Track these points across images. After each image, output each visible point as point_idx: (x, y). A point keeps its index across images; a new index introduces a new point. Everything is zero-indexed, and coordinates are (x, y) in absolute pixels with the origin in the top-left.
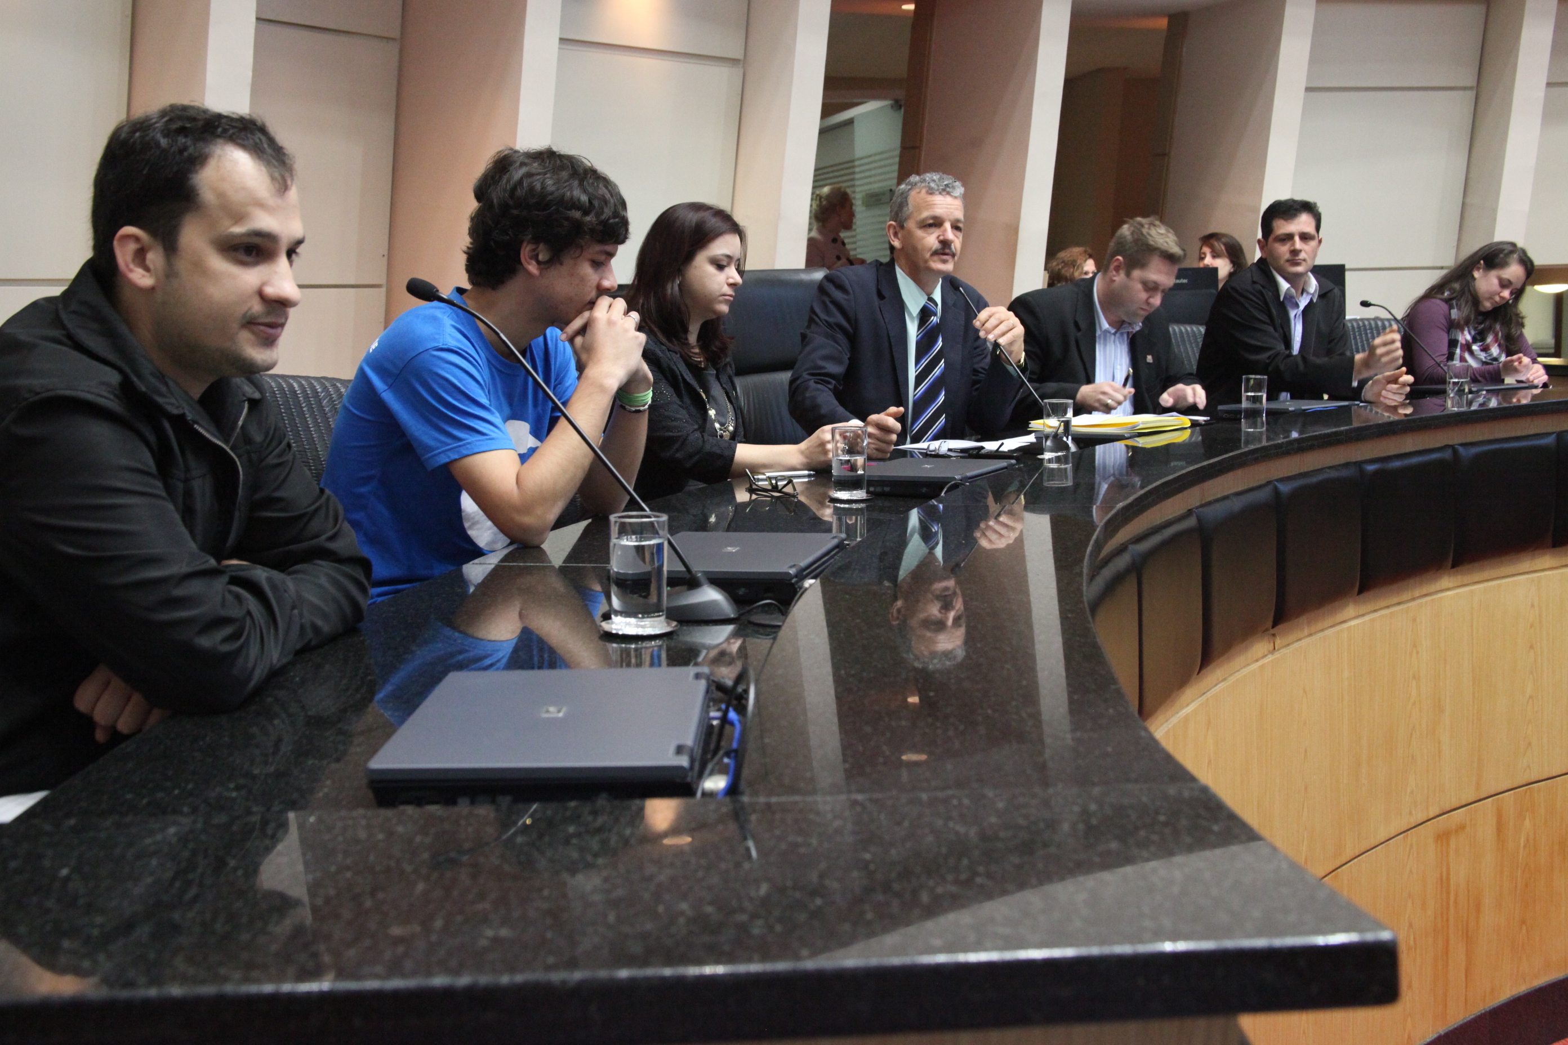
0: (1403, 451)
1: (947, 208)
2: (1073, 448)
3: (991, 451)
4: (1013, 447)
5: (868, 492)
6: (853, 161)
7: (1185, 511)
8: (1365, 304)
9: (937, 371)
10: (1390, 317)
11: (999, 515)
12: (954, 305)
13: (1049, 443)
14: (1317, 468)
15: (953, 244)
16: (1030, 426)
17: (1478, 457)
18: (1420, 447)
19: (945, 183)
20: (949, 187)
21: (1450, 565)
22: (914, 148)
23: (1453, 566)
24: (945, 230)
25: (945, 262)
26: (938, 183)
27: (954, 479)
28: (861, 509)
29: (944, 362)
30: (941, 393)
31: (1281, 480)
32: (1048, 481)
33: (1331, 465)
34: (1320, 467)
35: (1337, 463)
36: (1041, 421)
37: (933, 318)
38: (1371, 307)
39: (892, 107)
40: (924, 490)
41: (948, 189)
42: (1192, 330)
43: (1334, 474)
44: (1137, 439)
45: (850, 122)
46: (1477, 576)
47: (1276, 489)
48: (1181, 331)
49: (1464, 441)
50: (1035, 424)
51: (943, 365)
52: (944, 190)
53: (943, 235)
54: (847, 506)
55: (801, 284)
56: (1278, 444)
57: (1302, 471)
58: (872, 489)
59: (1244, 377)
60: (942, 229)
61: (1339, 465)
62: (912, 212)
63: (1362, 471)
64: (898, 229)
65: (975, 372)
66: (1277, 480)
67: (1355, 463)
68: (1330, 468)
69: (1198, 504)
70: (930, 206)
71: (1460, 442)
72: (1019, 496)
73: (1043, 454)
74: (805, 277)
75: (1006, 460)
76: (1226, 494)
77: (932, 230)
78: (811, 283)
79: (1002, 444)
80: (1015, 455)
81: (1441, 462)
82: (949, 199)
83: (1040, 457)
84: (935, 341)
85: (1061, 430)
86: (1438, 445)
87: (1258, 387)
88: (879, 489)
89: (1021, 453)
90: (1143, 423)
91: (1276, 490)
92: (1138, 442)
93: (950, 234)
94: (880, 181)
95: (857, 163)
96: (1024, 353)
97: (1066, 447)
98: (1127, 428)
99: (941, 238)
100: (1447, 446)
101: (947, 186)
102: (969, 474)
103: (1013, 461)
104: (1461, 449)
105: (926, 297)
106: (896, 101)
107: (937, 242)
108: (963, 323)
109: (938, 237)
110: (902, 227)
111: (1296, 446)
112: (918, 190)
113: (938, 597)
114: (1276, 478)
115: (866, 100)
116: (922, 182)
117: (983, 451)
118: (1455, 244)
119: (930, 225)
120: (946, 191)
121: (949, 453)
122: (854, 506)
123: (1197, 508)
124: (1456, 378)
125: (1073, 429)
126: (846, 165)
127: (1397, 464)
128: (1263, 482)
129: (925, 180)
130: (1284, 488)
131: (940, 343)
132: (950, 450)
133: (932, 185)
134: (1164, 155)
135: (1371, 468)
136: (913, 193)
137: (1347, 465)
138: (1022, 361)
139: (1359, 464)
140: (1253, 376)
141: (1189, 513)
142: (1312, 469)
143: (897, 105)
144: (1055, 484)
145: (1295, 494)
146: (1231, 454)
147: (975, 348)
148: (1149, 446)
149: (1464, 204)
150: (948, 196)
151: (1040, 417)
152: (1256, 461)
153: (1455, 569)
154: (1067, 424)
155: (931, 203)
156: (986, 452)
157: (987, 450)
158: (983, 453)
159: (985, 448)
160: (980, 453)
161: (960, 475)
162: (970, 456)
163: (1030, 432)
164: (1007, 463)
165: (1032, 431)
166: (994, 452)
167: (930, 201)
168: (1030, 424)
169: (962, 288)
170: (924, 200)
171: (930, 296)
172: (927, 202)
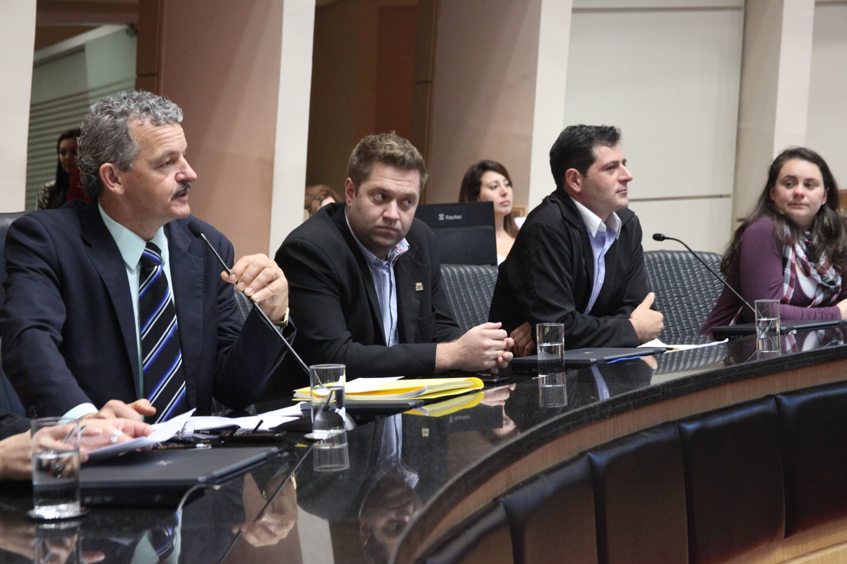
0: (722, 405)
2: (349, 425)
3: (248, 431)
4: (276, 424)
5: (82, 505)
6: (86, 92)
7: (490, 501)
8: (658, 237)
9: (169, 332)
10: (686, 249)
11: (261, 515)
12: (190, 250)
13: (318, 417)
14: (632, 432)
16: (295, 395)
17: (803, 407)
18: (740, 400)
21: (783, 533)
22: (152, 75)
23: (788, 534)
24: (183, 167)
27: (196, 482)
29: (177, 320)
30: (178, 358)
31: (595, 450)
32: (320, 464)
33: (647, 427)
34: (636, 430)
35: (654, 424)
36: (308, 389)
37: (156, 267)
38: (665, 241)
39: (127, 32)
42: (472, 271)
43: (651, 438)
44: (424, 407)
45: (81, 49)
46: (812, 545)
47: (590, 460)
48: (460, 272)
49: (786, 390)
50: (302, 393)
53: (183, 173)
56: (591, 408)
57: (617, 437)
58: (88, 500)
59: (538, 325)
60: (178, 166)
61: (656, 427)
62: (140, 151)
63: (681, 431)
64: (116, 171)
65: (221, 331)
66: (591, 450)
67: (674, 422)
68: (646, 430)
69: (504, 490)
70: (162, 140)
71: (782, 390)
73: (311, 432)
75: (266, 448)
76: (534, 473)
77: (168, 169)
79: (261, 422)
80: (277, 435)
81: (763, 415)
83: (308, 436)
85: (333, 400)
86: (759, 396)
87: (553, 336)
88: (97, 500)
89: (284, 433)
90: (429, 388)
91: (591, 464)
92: (424, 410)
95: (91, 94)
96: (288, 311)
97: (339, 423)
98: (411, 395)
99: (179, 176)
100: (769, 397)
102: (216, 473)
103: (274, 449)
104: (785, 400)
105: (146, 244)
106: (132, 25)
108: (201, 271)
109: (177, 174)
111: (610, 408)
112: (139, 122)
114: (589, 447)
115: (98, 24)
117: (238, 433)
118: (733, 171)
119: (168, 164)
121: (197, 435)
122: (63, 526)
123: (504, 495)
124: (764, 317)
125: (346, 398)
126: (80, 97)
127: (718, 420)
128: (575, 454)
130: (600, 459)
131: (171, 298)
132: (196, 432)
134: (428, 82)
135: (690, 427)
136: (134, 127)
137: (664, 425)
138: (286, 319)
139: (677, 423)
140: (548, 325)
141: (495, 503)
142: (627, 433)
143: (132, 29)
144: (327, 468)
145: (612, 464)
146: (540, 426)
147: (220, 302)
148: (438, 415)
149: (739, 130)
150: (176, 125)
151: (306, 384)
152: (568, 431)
153: (789, 539)
154: (340, 394)
155: (163, 136)
156: (241, 433)
157: (243, 430)
158: (238, 435)
159: (239, 427)
160: (234, 435)
161: (204, 474)
162: (221, 438)
163: (296, 403)
164: (264, 451)
165: (298, 402)
166: (250, 433)
167: (162, 134)
168: (295, 392)
169: (204, 233)
170: (154, 133)
171: (150, 241)
172: (158, 136)
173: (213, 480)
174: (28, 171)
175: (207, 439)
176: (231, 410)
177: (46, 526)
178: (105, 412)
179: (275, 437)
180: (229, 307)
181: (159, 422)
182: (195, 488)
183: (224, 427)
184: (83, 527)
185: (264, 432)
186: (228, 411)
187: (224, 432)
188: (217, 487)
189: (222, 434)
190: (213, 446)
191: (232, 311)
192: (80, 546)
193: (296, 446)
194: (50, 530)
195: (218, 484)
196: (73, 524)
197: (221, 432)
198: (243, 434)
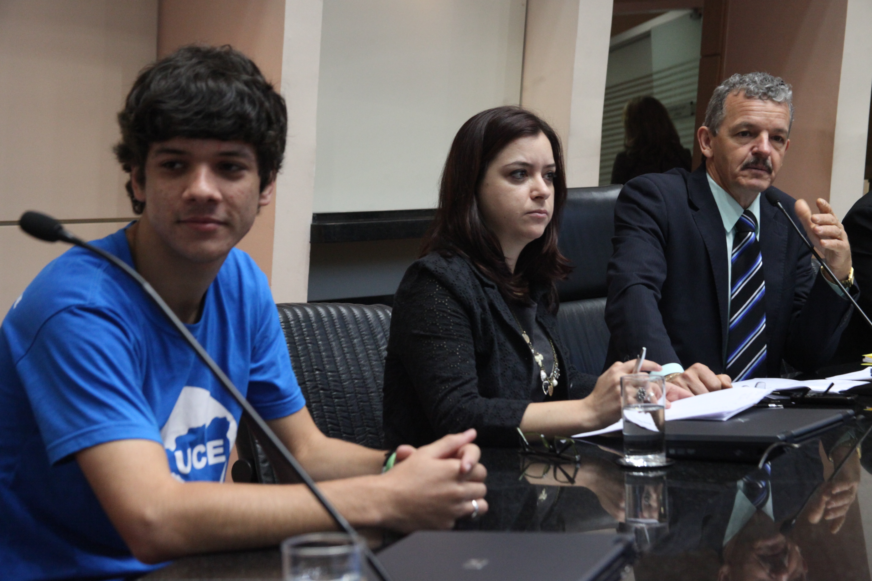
1: (765, 115)
3: (818, 394)
5: (668, 456)
6: (651, 75)
9: (757, 295)
15: (770, 158)
19: (767, 86)
20: (772, 91)
22: (715, 55)
24: (761, 141)
25: (758, 177)
26: (759, 86)
27: (776, 439)
28: (661, 477)
29: (765, 285)
30: (762, 321)
37: (750, 233)
39: (691, 16)
40: (738, 453)
41: (770, 93)
45: (647, 35)
51: (764, 287)
52: (765, 94)
53: (758, 147)
54: (641, 474)
55: (593, 205)
58: (672, 451)
60: (758, 139)
62: (725, 118)
64: (710, 135)
70: (746, 112)
72: (854, 447)
74: (598, 196)
75: (841, 410)
77: (744, 140)
78: (606, 203)
79: (832, 385)
82: (770, 105)
84: (754, 261)
88: (681, 452)
93: (766, 146)
94: (681, 94)
95: (655, 77)
96: (852, 270)
99: (755, 149)
101: (769, 89)
102: (795, 432)
103: (850, 412)
105: (743, 211)
106: (695, 10)
107: (750, 154)
108: (785, 237)
109: (752, 149)
110: (714, 134)
112: (735, 93)
113: (764, 558)
115: (664, 11)
116: (741, 83)
117: (809, 395)
119: (744, 134)
120: (767, 95)
122: (651, 475)
129: (744, 81)
131: (760, 262)
133: (752, 87)
136: (730, 96)
138: (851, 276)
143: (697, 14)
147: (799, 268)
150: (768, 101)
155: (747, 108)
156: (812, 395)
157: (814, 392)
158: (810, 396)
159: (810, 389)
160: (806, 396)
161: (783, 433)
162: (793, 399)
163: (865, 367)
164: (840, 413)
165: (866, 367)
166: (821, 395)
167: (747, 106)
168: (864, 357)
169: (780, 202)
170: (741, 104)
171: (747, 209)
172: (743, 107)
173: (792, 439)
174: (602, 149)
175: (778, 400)
176: (800, 373)
177: (635, 474)
178: (690, 372)
179: (847, 400)
180: (805, 274)
181: (737, 381)
182: (775, 445)
183: (793, 388)
184: (669, 476)
185: (834, 394)
186: (797, 373)
187: (795, 393)
188: (796, 446)
189: (793, 396)
190: (785, 407)
191: (808, 277)
192: (667, 493)
193: (865, 410)
194: (640, 477)
195: (796, 443)
196: (660, 473)
197: (792, 394)
198: (814, 396)
